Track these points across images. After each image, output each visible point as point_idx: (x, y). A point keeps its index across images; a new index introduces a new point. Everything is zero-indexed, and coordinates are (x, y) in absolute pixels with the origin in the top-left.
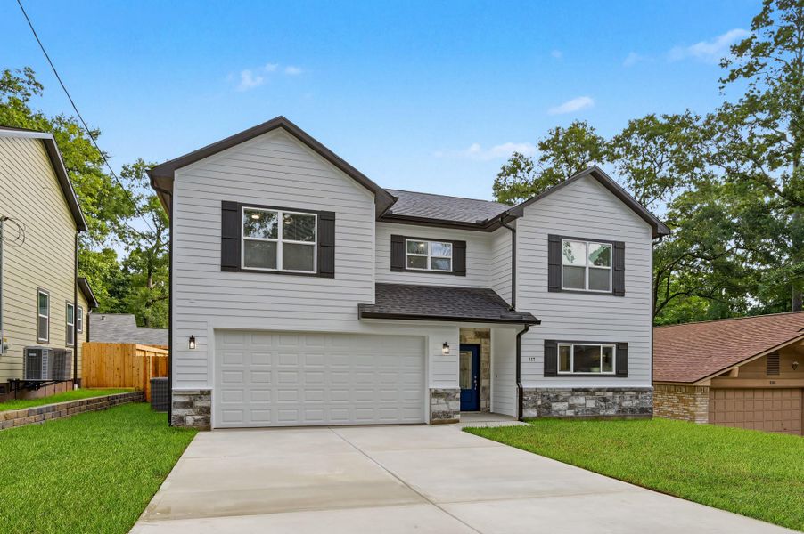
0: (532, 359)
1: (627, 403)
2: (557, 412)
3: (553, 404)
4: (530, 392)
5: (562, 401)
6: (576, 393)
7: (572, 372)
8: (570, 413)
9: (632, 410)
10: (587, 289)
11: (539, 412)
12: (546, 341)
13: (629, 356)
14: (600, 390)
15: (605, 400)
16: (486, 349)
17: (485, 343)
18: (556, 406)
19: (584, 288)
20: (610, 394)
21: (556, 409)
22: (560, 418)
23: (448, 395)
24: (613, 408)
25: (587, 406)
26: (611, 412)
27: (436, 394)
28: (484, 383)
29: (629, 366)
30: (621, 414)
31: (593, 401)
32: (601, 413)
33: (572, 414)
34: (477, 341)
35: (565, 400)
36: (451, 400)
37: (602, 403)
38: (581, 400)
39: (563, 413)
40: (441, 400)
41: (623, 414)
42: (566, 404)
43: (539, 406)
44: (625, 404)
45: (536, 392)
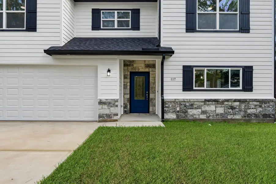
0: (173, 79)
1: (252, 110)
2: (192, 116)
3: (189, 110)
4: (171, 102)
5: (196, 108)
6: (208, 103)
7: (205, 88)
8: (203, 117)
9: (256, 116)
10: (218, 29)
11: (177, 116)
12: (184, 67)
13: (254, 76)
14: (228, 100)
15: (232, 108)
16: (153, 74)
17: (152, 71)
18: (191, 112)
19: (215, 28)
20: (238, 103)
21: (191, 113)
22: (195, 120)
23: (110, 103)
24: (239, 114)
25: (217, 112)
26: (238, 117)
27: (101, 103)
28: (151, 96)
29: (254, 84)
30: (247, 118)
31: (222, 109)
32: (229, 117)
33: (205, 118)
34: (147, 70)
35: (199, 107)
36: (111, 107)
37: (230, 110)
38: (212, 108)
39: (197, 117)
40: (105, 107)
41: (248, 119)
42: (200, 110)
43: (178, 112)
44: (249, 111)
45: (175, 101)
